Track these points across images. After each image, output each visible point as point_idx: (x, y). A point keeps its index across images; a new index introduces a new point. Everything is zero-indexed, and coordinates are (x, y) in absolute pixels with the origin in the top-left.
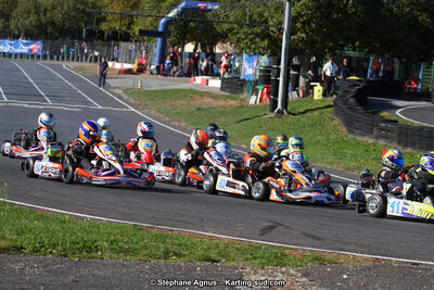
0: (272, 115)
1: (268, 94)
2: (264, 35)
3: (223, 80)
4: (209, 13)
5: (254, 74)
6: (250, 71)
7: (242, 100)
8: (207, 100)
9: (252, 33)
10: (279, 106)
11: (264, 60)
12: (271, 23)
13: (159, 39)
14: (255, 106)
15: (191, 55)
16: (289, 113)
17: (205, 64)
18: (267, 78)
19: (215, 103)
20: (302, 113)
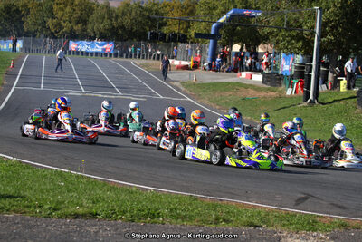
0: (305, 104)
1: (302, 86)
2: (299, 38)
3: (264, 75)
4: (253, 19)
5: (291, 70)
6: (287, 68)
7: (280, 92)
8: (251, 92)
9: (289, 36)
10: (311, 97)
11: (299, 58)
12: (305, 27)
13: (211, 41)
14: (291, 97)
15: (237, 54)
16: (319, 103)
17: (249, 61)
18: (302, 73)
19: (257, 94)
20: (331, 103)
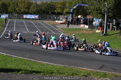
1: (101, 29)
2: (100, 13)
4: (85, 7)
7: (94, 31)
8: (84, 31)
9: (97, 13)
12: (102, 10)
14: (98, 33)
18: (101, 25)
19: (87, 32)
